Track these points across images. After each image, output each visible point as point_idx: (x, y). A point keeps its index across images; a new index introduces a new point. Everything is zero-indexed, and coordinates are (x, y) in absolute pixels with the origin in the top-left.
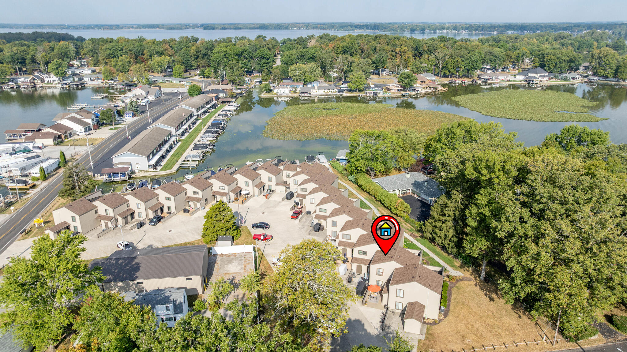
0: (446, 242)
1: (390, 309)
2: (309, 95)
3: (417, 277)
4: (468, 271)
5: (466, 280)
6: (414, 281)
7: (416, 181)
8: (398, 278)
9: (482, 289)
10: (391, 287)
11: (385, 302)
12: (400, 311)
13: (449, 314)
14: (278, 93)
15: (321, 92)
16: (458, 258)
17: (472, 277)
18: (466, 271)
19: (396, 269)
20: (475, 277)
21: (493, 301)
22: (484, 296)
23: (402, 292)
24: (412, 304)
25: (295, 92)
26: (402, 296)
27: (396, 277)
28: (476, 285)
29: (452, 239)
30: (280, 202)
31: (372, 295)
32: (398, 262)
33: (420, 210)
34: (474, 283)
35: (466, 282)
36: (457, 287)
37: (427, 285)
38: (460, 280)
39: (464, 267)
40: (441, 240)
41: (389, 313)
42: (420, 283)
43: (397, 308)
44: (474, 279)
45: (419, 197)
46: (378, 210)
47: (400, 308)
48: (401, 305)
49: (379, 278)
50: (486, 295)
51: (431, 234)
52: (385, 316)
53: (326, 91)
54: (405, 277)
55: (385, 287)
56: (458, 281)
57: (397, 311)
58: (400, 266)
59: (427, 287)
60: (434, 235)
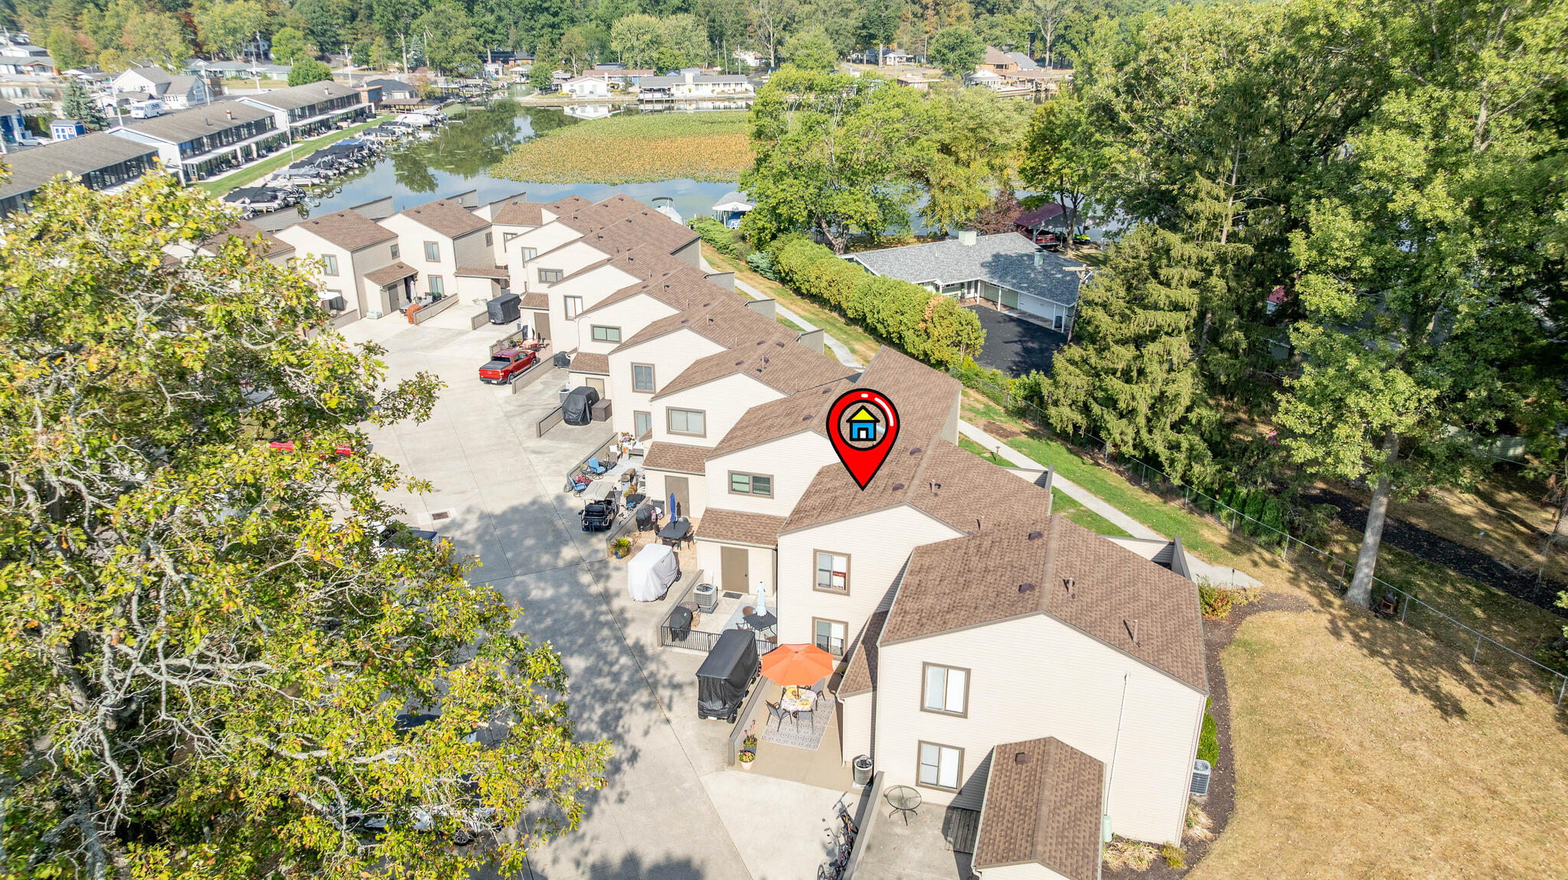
0: (1157, 435)
1: (886, 784)
2: (666, 97)
3: (1050, 587)
4: (1274, 564)
5: (1280, 608)
6: (1035, 609)
7: (997, 256)
8: (929, 601)
9: (1373, 653)
10: (889, 655)
11: (856, 745)
12: (948, 799)
13: (1240, 803)
14: (573, 91)
15: (706, 90)
16: (1212, 509)
17: (1303, 593)
18: (1265, 568)
19: (922, 551)
20: (1316, 593)
21: (1461, 713)
22: (1397, 688)
23: (957, 679)
24: (1019, 755)
25: (625, 92)
26: (955, 704)
27: (919, 591)
28: (1336, 632)
29: (1193, 417)
30: (461, 333)
31: (789, 704)
32: (930, 512)
33: (1018, 347)
34: (1324, 619)
35: (1284, 618)
36: (1245, 644)
37: (1117, 631)
38: (1252, 608)
39: (1250, 550)
40: (1130, 432)
41: (879, 808)
42: (1075, 622)
43: (928, 775)
44: (1314, 601)
45: (1012, 309)
46: (853, 351)
47: (949, 778)
48: (950, 759)
49: (829, 606)
50: (1406, 681)
51: (1086, 409)
52: (852, 830)
53: (718, 89)
54: (976, 591)
55: (859, 654)
56: (1241, 613)
57: (928, 796)
58: (942, 533)
59: (1119, 647)
60: (1096, 409)
